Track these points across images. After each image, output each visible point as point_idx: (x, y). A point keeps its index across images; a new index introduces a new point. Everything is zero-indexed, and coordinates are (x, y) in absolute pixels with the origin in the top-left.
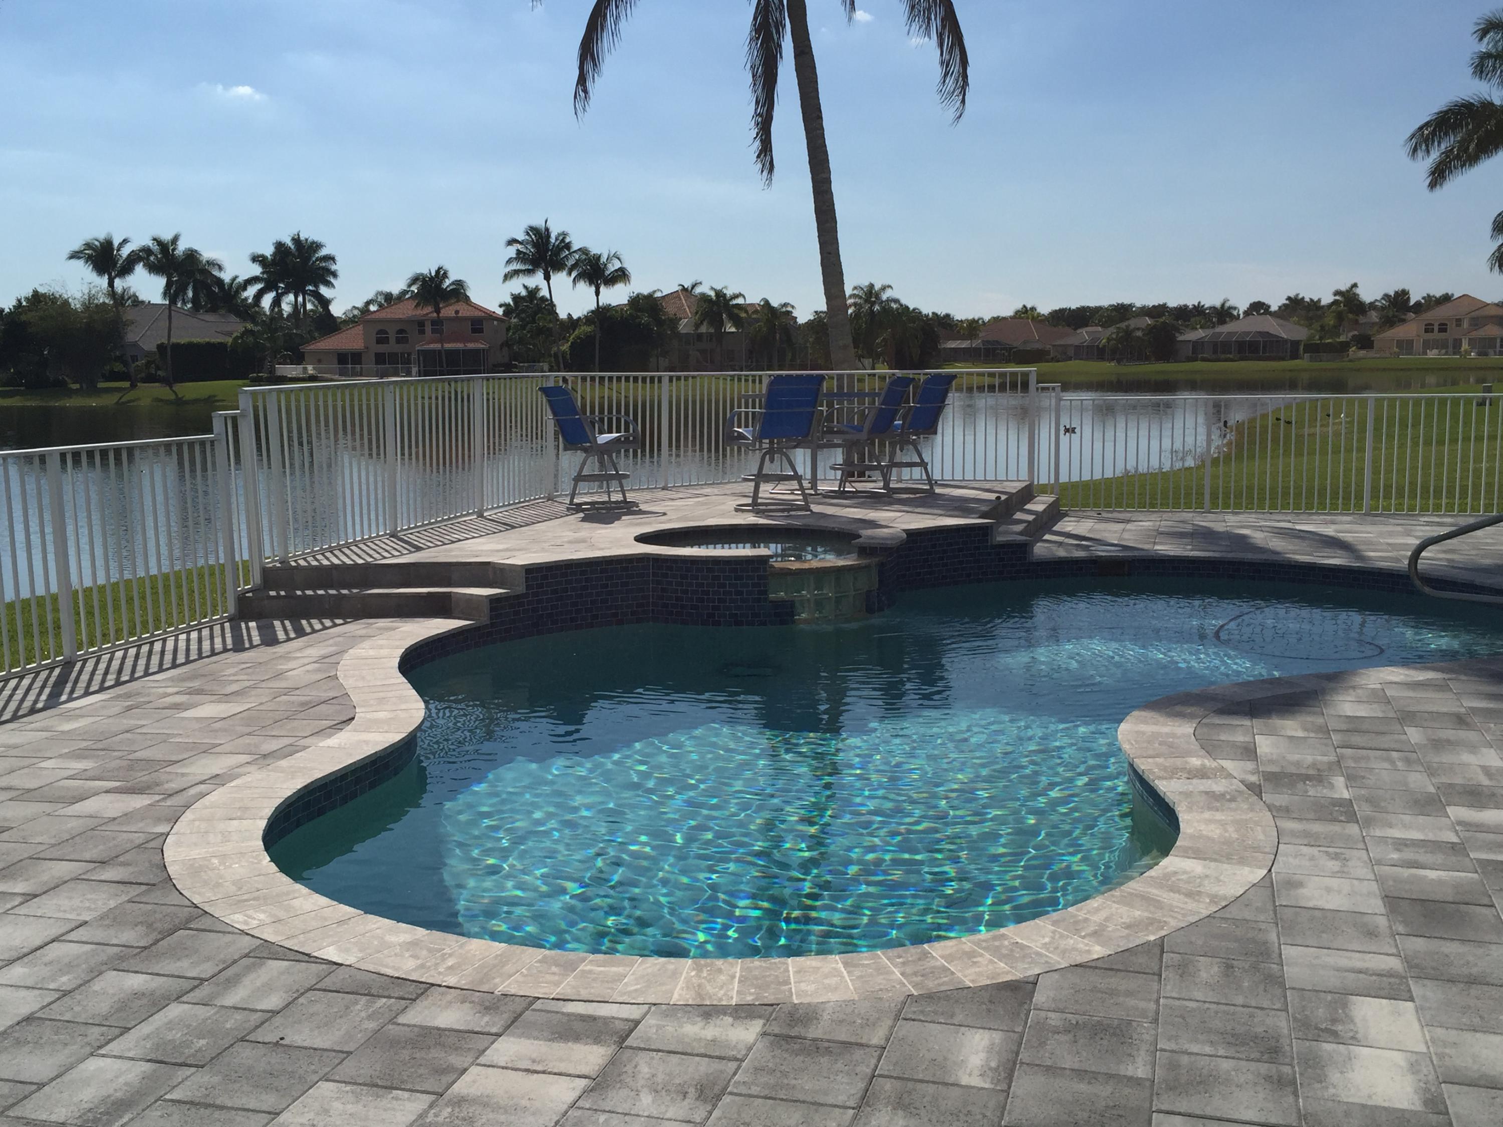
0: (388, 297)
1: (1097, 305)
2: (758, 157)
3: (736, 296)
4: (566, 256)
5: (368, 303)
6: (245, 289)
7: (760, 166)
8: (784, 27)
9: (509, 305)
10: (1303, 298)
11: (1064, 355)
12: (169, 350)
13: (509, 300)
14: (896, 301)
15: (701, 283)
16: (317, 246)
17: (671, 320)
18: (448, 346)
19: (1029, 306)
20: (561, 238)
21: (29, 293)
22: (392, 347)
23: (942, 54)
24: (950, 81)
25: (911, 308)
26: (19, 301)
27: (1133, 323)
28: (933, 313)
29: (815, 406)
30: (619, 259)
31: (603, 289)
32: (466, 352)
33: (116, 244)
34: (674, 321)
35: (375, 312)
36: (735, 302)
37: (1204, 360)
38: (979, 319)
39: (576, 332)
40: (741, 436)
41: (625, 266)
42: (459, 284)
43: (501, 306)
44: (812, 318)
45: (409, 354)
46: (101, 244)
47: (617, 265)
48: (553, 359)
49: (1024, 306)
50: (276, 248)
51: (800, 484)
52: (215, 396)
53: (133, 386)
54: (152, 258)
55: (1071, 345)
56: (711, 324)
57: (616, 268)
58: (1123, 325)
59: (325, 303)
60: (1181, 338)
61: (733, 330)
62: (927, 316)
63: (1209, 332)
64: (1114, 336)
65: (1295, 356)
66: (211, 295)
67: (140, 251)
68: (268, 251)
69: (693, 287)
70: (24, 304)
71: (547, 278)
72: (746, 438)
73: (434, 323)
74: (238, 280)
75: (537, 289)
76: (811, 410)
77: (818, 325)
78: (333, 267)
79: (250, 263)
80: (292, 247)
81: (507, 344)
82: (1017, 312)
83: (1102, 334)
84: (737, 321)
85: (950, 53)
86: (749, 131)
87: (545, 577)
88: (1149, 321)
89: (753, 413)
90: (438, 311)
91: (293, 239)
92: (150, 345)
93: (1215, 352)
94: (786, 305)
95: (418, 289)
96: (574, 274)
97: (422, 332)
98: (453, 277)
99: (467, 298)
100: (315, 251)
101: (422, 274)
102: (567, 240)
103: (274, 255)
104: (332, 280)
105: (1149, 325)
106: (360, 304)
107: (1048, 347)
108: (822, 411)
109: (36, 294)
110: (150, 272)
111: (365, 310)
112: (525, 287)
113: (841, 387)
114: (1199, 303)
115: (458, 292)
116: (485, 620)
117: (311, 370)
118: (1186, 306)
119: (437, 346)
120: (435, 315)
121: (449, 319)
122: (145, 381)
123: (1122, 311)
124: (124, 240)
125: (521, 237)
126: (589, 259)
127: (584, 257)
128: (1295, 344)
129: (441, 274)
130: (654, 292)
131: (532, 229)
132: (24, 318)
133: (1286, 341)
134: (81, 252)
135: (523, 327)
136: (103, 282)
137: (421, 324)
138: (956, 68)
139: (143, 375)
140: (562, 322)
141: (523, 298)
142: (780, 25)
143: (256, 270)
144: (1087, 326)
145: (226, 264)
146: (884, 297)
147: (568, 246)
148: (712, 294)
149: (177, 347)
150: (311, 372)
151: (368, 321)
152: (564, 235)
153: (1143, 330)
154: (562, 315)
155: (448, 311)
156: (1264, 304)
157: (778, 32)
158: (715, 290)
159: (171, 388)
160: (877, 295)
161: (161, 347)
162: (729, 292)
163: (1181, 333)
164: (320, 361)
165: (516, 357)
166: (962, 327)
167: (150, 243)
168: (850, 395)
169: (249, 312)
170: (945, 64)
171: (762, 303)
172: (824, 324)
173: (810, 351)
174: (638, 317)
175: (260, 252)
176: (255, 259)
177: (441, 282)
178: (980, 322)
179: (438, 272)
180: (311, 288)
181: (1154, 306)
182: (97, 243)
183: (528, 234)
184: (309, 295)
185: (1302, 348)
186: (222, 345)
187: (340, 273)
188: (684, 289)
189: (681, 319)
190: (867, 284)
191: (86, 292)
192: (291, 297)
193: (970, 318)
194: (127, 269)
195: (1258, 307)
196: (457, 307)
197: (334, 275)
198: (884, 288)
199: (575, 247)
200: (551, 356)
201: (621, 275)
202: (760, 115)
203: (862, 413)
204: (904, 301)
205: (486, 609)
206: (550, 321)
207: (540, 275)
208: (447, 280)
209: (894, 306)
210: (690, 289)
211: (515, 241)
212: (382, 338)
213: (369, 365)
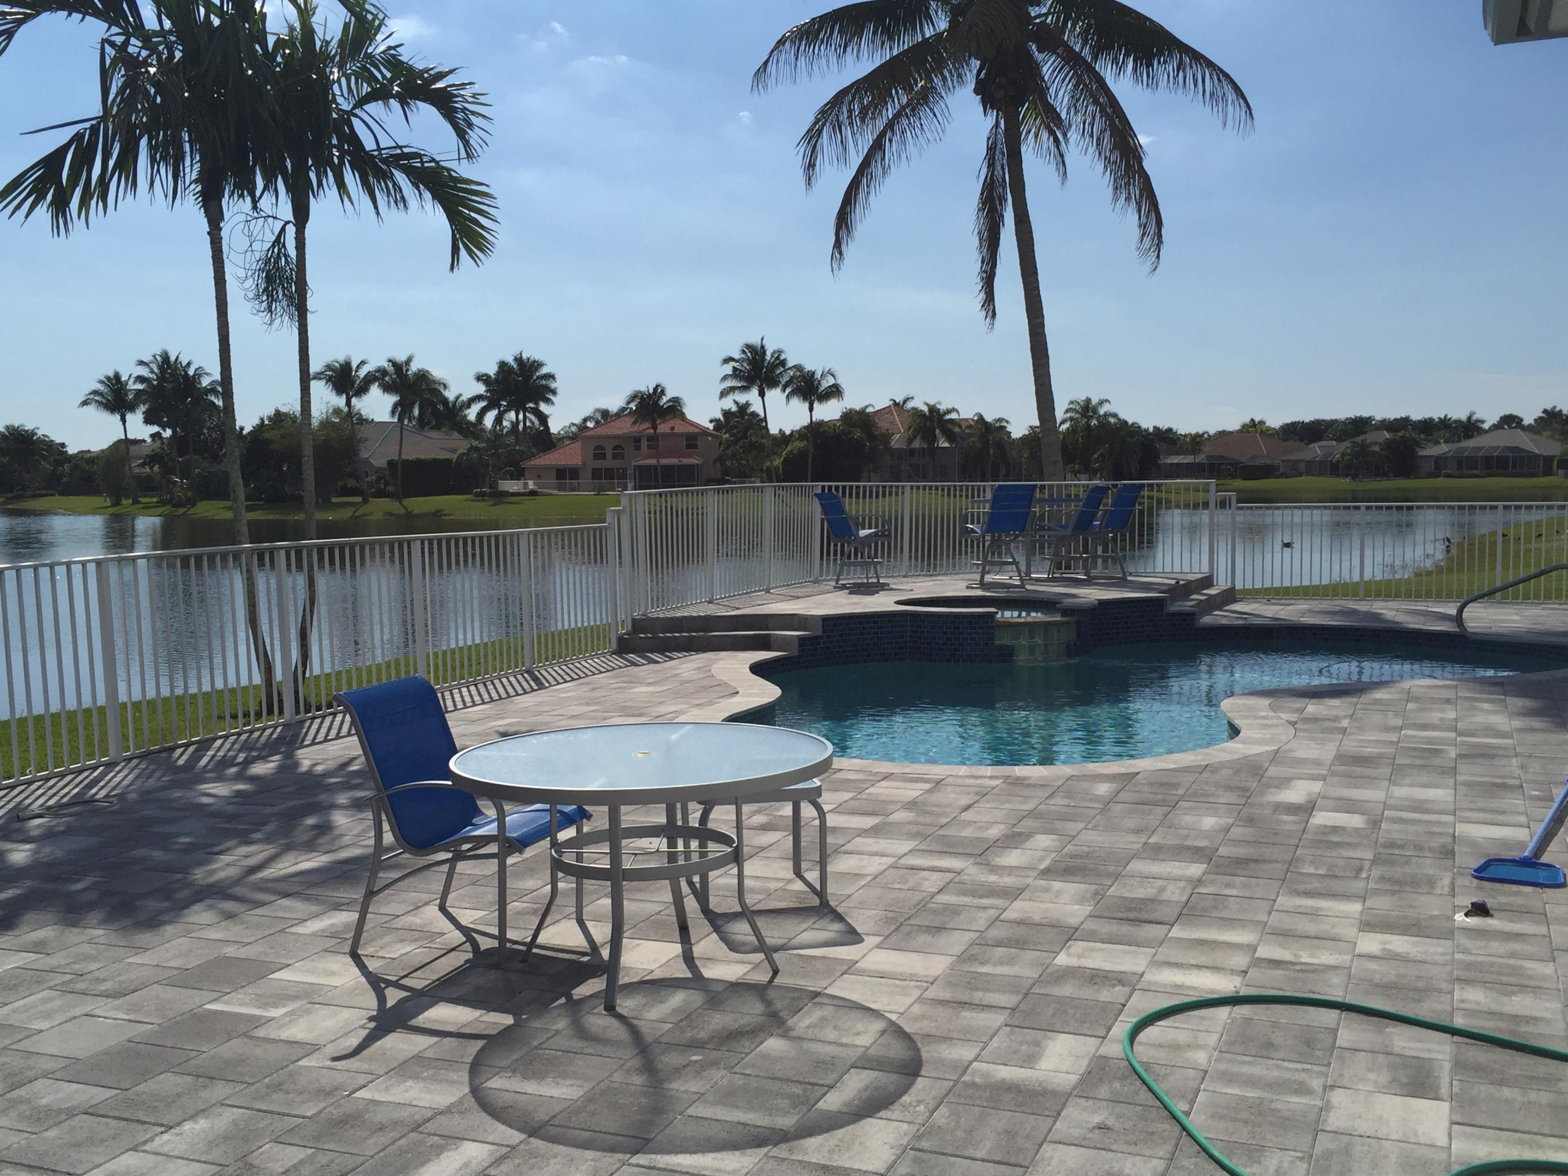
0: (605, 413)
1: (1333, 418)
2: (983, 306)
3: (949, 411)
4: (781, 373)
5: (585, 420)
6: (469, 406)
7: (984, 313)
8: (1006, 200)
9: (719, 420)
10: (1561, 411)
11: (1294, 470)
12: (399, 466)
13: (719, 416)
14: (1115, 415)
15: (912, 398)
16: (537, 365)
17: (883, 435)
18: (665, 461)
19: (1257, 420)
20: (776, 355)
21: (272, 412)
22: (608, 463)
23: (1140, 219)
24: (1147, 240)
25: (1130, 423)
26: (262, 419)
27: (1370, 437)
28: (1155, 427)
29: (1029, 508)
30: (833, 376)
31: (816, 405)
32: (680, 467)
33: (354, 365)
34: (887, 437)
35: (592, 429)
36: (948, 417)
37: (1448, 476)
38: (1204, 433)
39: (789, 448)
40: (973, 531)
41: (839, 382)
42: (676, 401)
43: (711, 421)
44: (1027, 433)
45: (625, 470)
46: (341, 365)
47: (830, 381)
48: (764, 475)
49: (1252, 420)
50: (499, 367)
51: (1017, 568)
52: (442, 510)
53: (365, 501)
54: (387, 379)
55: (1302, 461)
56: (923, 439)
57: (830, 384)
58: (1359, 439)
59: (543, 418)
60: (1422, 453)
61: (946, 445)
62: (1146, 430)
63: (1455, 446)
64: (1349, 451)
65: (1548, 472)
66: (436, 412)
67: (376, 371)
68: (492, 370)
69: (905, 402)
70: (267, 422)
71: (762, 394)
72: (975, 532)
73: (650, 439)
74: (461, 399)
75: (748, 405)
76: (1026, 510)
77: (1032, 440)
78: (553, 385)
79: (475, 382)
80: (515, 366)
81: (720, 459)
82: (1244, 426)
83: (1336, 449)
84: (950, 436)
85: (1147, 217)
86: (976, 284)
87: (835, 625)
88: (1387, 435)
89: (984, 513)
90: (655, 427)
91: (516, 359)
92: (380, 462)
93: (1460, 467)
94: (1000, 420)
95: (636, 406)
96: (788, 390)
97: (638, 448)
98: (670, 394)
99: (683, 415)
100: (536, 370)
101: (640, 392)
102: (782, 358)
103: (498, 374)
104: (552, 397)
105: (1387, 439)
106: (578, 420)
107: (1277, 462)
108: (1035, 512)
109: (278, 413)
110: (384, 391)
111: (582, 427)
112: (736, 402)
113: (1051, 495)
114: (1446, 416)
115: (675, 407)
116: (795, 652)
117: (531, 485)
118: (1431, 420)
119: (653, 462)
120: (652, 431)
121: (664, 435)
122: (375, 496)
123: (1360, 425)
124: (362, 362)
125: (737, 356)
126: (804, 377)
127: (798, 374)
128: (1548, 460)
129: (659, 391)
130: (867, 407)
131: (748, 346)
132: (267, 436)
133: (1537, 456)
134: (322, 373)
135: (735, 442)
136: (341, 401)
137: (637, 440)
138: (1152, 229)
139: (374, 490)
140: (774, 437)
141: (733, 413)
142: (1002, 199)
143: (481, 389)
144: (1320, 440)
145: (450, 382)
146: (1102, 411)
147: (783, 363)
148: (925, 409)
149: (406, 463)
150: (531, 487)
151: (584, 438)
152: (780, 352)
153: (1380, 445)
154: (774, 429)
155: (664, 428)
156: (1516, 417)
157: (1001, 204)
158: (927, 405)
159: (400, 503)
160: (1095, 410)
161: (391, 463)
162: (943, 407)
163: (1422, 448)
164: (539, 477)
165: (726, 472)
166: (1185, 442)
167: (385, 364)
168: (1059, 500)
169: (473, 430)
170: (1143, 226)
171: (976, 418)
172: (1039, 438)
173: (1025, 467)
174: (850, 432)
175: (484, 371)
176: (480, 378)
177: (660, 398)
178: (1206, 436)
179: (655, 389)
180: (531, 405)
181: (1395, 419)
182: (337, 365)
183: (744, 352)
184: (529, 412)
185: (1555, 463)
186: (447, 462)
187: (559, 391)
188: (896, 404)
189: (893, 434)
190: (1084, 398)
191: (324, 411)
192: (512, 415)
193: (1193, 432)
194: (363, 389)
195: (1510, 421)
196: (672, 423)
197: (554, 392)
198: (1101, 403)
199: (790, 364)
200: (762, 470)
201: (835, 392)
202: (985, 272)
203: (1068, 515)
204: (1123, 416)
205: (796, 645)
206: (762, 437)
207: (755, 391)
208: (664, 397)
209: (1112, 420)
210: (901, 403)
211: (731, 359)
212: (599, 454)
213: (585, 479)
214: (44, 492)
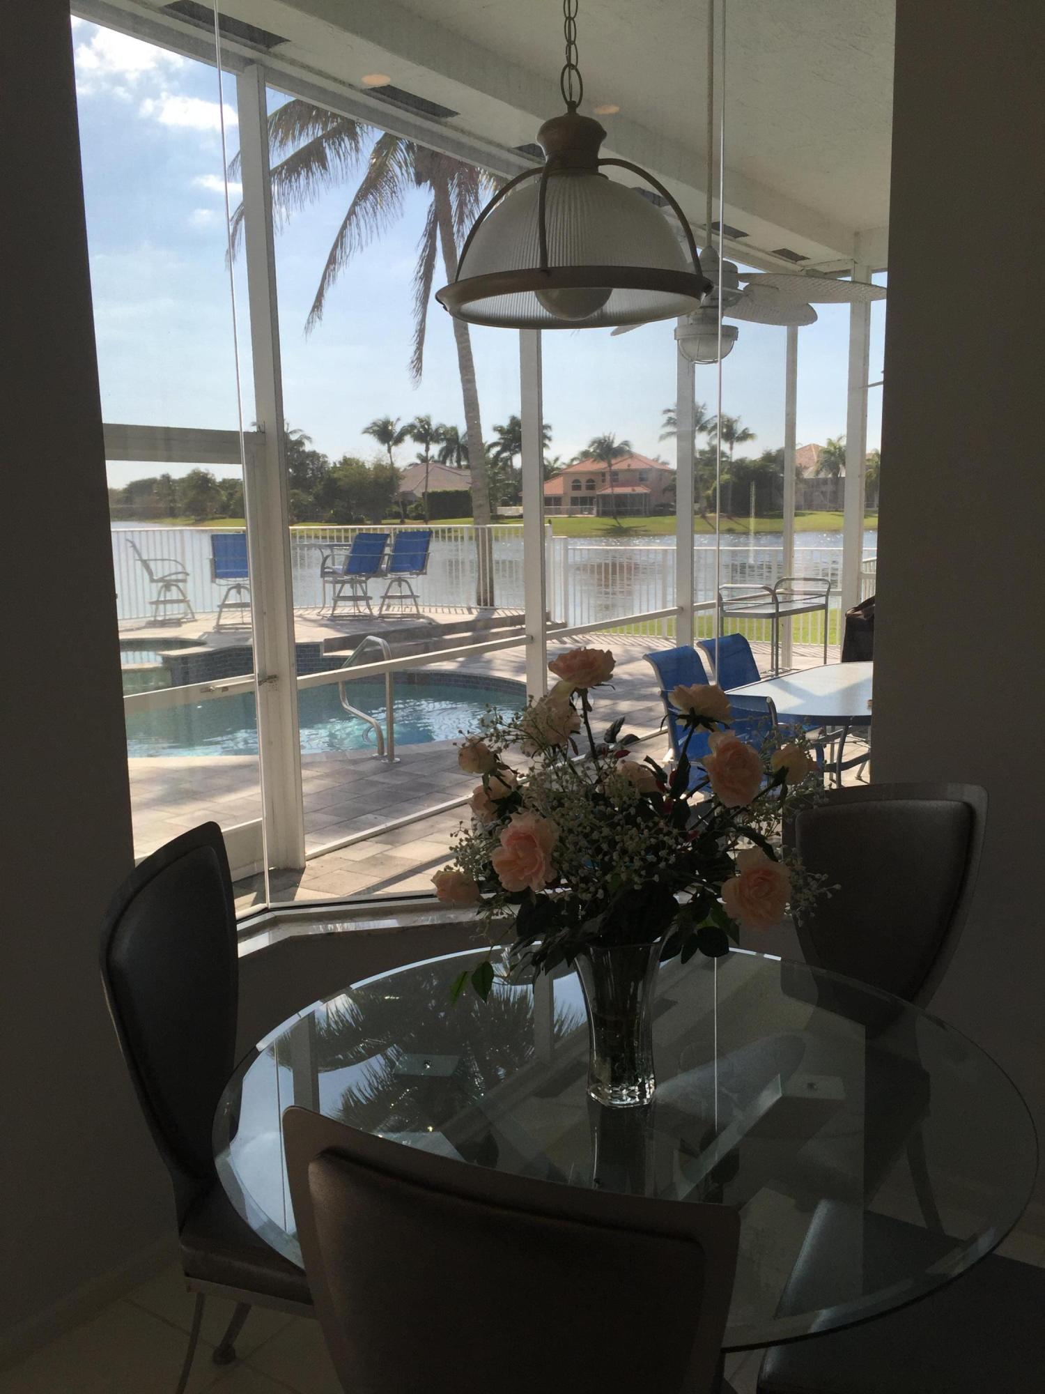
4: (705, 421)
5: (573, 460)
21: (341, 459)
22: (583, 493)
26: (335, 464)
31: (737, 445)
32: (633, 496)
33: (392, 423)
42: (625, 444)
45: (593, 498)
46: (383, 422)
50: (510, 421)
54: (416, 431)
56: (829, 471)
67: (408, 427)
68: (505, 422)
70: (338, 466)
73: (610, 474)
78: (550, 434)
79: (492, 432)
90: (610, 465)
92: (417, 493)
95: (596, 449)
97: (604, 481)
98: (618, 440)
99: (635, 455)
101: (598, 439)
103: (509, 426)
104: (549, 443)
109: (345, 458)
110: (414, 441)
115: (621, 452)
120: (609, 468)
121: (621, 471)
124: (397, 420)
125: (671, 408)
126: (725, 424)
127: (719, 421)
129: (609, 439)
134: (370, 428)
136: (384, 449)
137: (601, 475)
139: (414, 514)
143: (496, 437)
149: (434, 494)
151: (567, 473)
155: (620, 465)
167: (414, 421)
175: (500, 424)
177: (611, 444)
179: (607, 437)
182: (380, 422)
187: (553, 438)
191: (375, 456)
194: (399, 440)
196: (626, 461)
197: (550, 439)
211: (669, 411)
212: (576, 487)
213: (566, 506)
214: (218, 516)
